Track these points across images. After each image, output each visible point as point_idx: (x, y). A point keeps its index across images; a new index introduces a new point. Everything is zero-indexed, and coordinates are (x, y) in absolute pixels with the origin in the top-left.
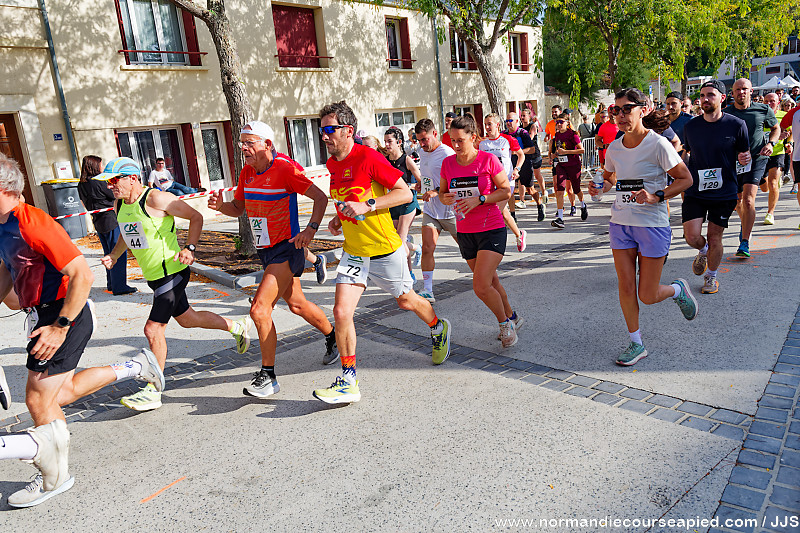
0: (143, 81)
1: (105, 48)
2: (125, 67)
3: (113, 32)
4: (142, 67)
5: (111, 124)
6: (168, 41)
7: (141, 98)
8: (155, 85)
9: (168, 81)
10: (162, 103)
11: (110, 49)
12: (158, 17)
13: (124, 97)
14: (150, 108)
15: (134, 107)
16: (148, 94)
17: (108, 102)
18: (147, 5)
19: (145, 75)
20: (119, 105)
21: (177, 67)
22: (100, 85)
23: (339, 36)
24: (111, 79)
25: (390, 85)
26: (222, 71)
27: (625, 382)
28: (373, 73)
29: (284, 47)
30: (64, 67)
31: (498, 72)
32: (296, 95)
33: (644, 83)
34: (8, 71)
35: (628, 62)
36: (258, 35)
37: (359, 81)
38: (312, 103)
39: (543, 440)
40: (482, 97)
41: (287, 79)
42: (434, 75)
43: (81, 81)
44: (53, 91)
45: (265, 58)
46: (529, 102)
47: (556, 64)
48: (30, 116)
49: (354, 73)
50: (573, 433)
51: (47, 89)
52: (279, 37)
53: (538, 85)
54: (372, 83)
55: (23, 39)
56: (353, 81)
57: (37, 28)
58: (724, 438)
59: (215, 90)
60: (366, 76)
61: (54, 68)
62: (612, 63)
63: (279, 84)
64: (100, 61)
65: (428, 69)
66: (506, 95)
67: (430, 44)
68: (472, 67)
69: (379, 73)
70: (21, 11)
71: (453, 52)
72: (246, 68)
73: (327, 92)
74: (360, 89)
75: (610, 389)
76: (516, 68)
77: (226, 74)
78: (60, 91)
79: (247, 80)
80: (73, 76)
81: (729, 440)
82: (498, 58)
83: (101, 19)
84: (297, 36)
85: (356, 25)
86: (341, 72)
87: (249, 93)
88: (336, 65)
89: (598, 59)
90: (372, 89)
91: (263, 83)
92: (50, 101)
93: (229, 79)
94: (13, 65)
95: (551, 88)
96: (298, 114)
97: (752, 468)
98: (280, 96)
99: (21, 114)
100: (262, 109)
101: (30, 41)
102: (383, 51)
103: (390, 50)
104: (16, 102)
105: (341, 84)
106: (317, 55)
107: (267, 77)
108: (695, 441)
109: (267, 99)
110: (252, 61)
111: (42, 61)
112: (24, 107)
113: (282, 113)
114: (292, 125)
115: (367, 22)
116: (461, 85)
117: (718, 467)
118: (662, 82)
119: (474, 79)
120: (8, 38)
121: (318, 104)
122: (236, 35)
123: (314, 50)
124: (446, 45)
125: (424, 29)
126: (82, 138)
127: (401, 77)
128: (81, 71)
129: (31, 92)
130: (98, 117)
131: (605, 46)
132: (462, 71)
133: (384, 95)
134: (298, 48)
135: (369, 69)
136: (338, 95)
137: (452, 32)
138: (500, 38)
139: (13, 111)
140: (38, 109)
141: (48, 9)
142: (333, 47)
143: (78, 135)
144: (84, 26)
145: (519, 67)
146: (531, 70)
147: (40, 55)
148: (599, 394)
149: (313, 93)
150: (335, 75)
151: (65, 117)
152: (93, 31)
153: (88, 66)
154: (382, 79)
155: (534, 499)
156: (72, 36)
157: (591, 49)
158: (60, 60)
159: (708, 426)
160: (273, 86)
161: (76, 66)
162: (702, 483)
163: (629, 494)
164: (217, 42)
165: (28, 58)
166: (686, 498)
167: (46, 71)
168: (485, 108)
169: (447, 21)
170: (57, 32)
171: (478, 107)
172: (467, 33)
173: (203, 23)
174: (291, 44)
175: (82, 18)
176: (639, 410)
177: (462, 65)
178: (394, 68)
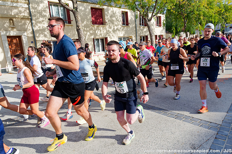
1: (46, 19)
3: (48, 14)
5: (46, 39)
6: (62, 17)
12: (60, 11)
17: (46, 33)
18: (57, 7)
22: (44, 28)
23: (109, 16)
25: (122, 30)
26: (76, 25)
27: (185, 114)
28: (118, 27)
29: (94, 19)
30: (34, 24)
31: (153, 27)
32: (97, 32)
33: (194, 30)
34: (20, 24)
35: (189, 25)
36: (87, 16)
37: (114, 29)
38: (101, 34)
39: (161, 129)
40: (148, 34)
41: (94, 28)
42: (134, 27)
43: (39, 27)
44: (31, 30)
45: (88, 22)
46: (161, 35)
47: (169, 25)
48: (25, 36)
49: (113, 27)
50: (169, 128)
51: (30, 29)
52: (92, 16)
53: (164, 31)
54: (117, 29)
55: (24, 16)
56: (112, 29)
57: (28, 13)
58: (212, 131)
59: (75, 31)
60: (116, 28)
61: (32, 24)
62: (185, 25)
63: (92, 29)
64: (44, 22)
65: (133, 26)
66: (155, 33)
67: (134, 19)
68: (145, 25)
69: (120, 26)
70: (24, 8)
71: (140, 21)
72: (83, 25)
73: (105, 32)
74: (114, 31)
75: (180, 116)
76: (158, 26)
77: (78, 26)
78: (33, 30)
79: (83, 28)
80: (37, 26)
81: (213, 131)
82: (152, 23)
83: (45, 11)
84: (97, 16)
85: (113, 13)
86: (109, 26)
87: (84, 32)
88: (107, 24)
89: (181, 24)
90: (117, 31)
91: (87, 29)
92: (30, 33)
93: (78, 28)
94: (21, 23)
95: (167, 31)
96: (97, 37)
97: (219, 139)
98: (92, 32)
99: (23, 36)
100: (87, 36)
101: (26, 17)
102: (121, 20)
103: (123, 20)
104: (21, 33)
105: (109, 29)
106: (103, 21)
107: (89, 27)
108: (204, 131)
109: (88, 33)
110: (85, 23)
111: (29, 22)
112: (24, 34)
113: (92, 37)
114: (95, 40)
115: (116, 13)
116: (142, 30)
117: (210, 139)
118: (199, 30)
119: (146, 29)
120: (20, 16)
121: (103, 35)
122: (81, 16)
123: (102, 20)
124: (138, 19)
125: (132, 15)
126: (39, 43)
127: (126, 28)
128: (39, 25)
129: (25, 30)
130: (43, 37)
131: (183, 20)
132: (142, 26)
133: (121, 33)
134: (98, 19)
135: (116, 26)
136: (108, 32)
137: (140, 16)
138: (153, 18)
139: (21, 35)
140: (27, 35)
141: (31, 8)
142: (107, 19)
143: (37, 42)
144: (40, 13)
145: (159, 26)
146: (162, 26)
147: (28, 20)
148: (177, 117)
149: (101, 32)
150: (107, 27)
151: (34, 37)
152: (43, 14)
153: (41, 23)
154: (120, 28)
155: (157, 145)
156: (37, 15)
157: (179, 21)
158: (33, 22)
159: (208, 127)
160: (90, 30)
161: (38, 23)
162: (205, 143)
163: (184, 145)
164: (75, 18)
165: (25, 21)
166: (200, 147)
167: (29, 24)
168: (149, 37)
169: (139, 13)
170: (33, 14)
171: (147, 37)
172: (144, 16)
173: (72, 12)
174: (95, 18)
175: (40, 10)
176: (188, 122)
177: (143, 25)
178: (124, 25)
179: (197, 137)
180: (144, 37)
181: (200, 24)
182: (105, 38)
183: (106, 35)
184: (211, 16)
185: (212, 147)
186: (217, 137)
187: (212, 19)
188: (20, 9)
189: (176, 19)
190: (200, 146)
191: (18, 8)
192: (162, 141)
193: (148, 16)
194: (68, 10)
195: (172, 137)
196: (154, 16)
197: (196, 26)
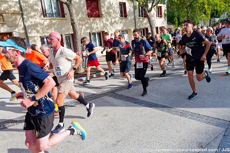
0: (48, 22)
1: (38, 13)
2: (43, 18)
3: (40, 8)
4: (48, 18)
5: (39, 35)
6: (55, 11)
7: (48, 27)
8: (52, 23)
9: (56, 22)
10: (54, 29)
11: (39, 13)
12: (53, 4)
13: (43, 27)
14: (50, 30)
15: (46, 30)
16: (50, 26)
17: (38, 28)
19: (49, 21)
20: (42, 29)
21: (58, 18)
22: (36, 24)
23: (105, 8)
24: (39, 22)
25: (121, 22)
26: (71, 19)
27: (190, 111)
28: (115, 19)
29: (89, 12)
30: (26, 19)
31: (153, 18)
32: (93, 26)
33: (198, 20)
34: (10, 20)
35: (193, 14)
36: (82, 9)
37: (111, 21)
38: (98, 28)
39: (165, 128)
40: (148, 26)
41: (90, 21)
42: (133, 19)
43: (31, 23)
44: (23, 26)
45: (83, 15)
46: (162, 27)
47: (171, 15)
48: (16, 33)
49: (110, 19)
50: (174, 126)
51: (21, 25)
52: (87, 9)
53: (165, 22)
54: (115, 22)
55: (14, 11)
56: (110, 21)
57: (18, 7)
58: (220, 128)
59: (69, 25)
60: (113, 20)
61: (23, 19)
62: (188, 15)
63: (88, 22)
64: (36, 17)
65: (132, 17)
66: (155, 25)
67: (132, 10)
68: (145, 17)
69: (117, 19)
70: (14, 3)
71: (139, 12)
72: (78, 18)
73: (102, 25)
74: (112, 24)
75: (185, 113)
76: (158, 17)
77: (72, 20)
78: (24, 26)
79: (78, 22)
80: (28, 21)
81: (222, 128)
82: (153, 14)
83: (36, 5)
84: (93, 8)
85: (110, 5)
86: (106, 19)
87: (79, 26)
88: (104, 17)
89: (183, 14)
90: (115, 24)
91: (83, 23)
92: (22, 29)
93: (73, 21)
94: (12, 18)
95: (169, 23)
96: (93, 31)
97: (228, 137)
98: (88, 26)
99: (14, 32)
100: (83, 30)
101: (16, 11)
102: (118, 12)
103: (120, 12)
104: (12, 29)
105: (106, 22)
106: (99, 14)
107: (84, 20)
108: (211, 129)
109: (84, 27)
110: (80, 16)
111: (20, 17)
112: (15, 30)
113: (88, 31)
114: (91, 35)
115: (113, 4)
116: (142, 22)
117: (218, 137)
118: (203, 20)
119: (146, 20)
120: (10, 11)
121: (99, 28)
122: (75, 9)
123: (98, 12)
124: (137, 10)
125: (131, 6)
126: (31, 39)
127: (124, 20)
128: (31, 20)
129: (16, 26)
130: (35, 33)
131: (186, 10)
132: (142, 18)
133: (119, 25)
134: (93, 12)
135: (114, 18)
136: (105, 26)
137: (139, 6)
138: (154, 8)
139: (12, 31)
140: (19, 31)
141: (21, 2)
142: (103, 12)
143: (30, 38)
144: (31, 7)
145: (160, 17)
146: (163, 17)
147: (19, 15)
148: (182, 114)
149: (98, 25)
150: (104, 19)
151: (26, 33)
152: (34, 8)
153: (33, 18)
154: (118, 21)
155: (162, 145)
156: (28, 10)
157: (181, 11)
158: (25, 17)
159: (215, 124)
160: (86, 23)
161: (29, 18)
162: (213, 141)
163: (191, 144)
164: (69, 11)
165: (16, 16)
166: (208, 146)
167: (21, 20)
168: (149, 29)
169: (138, 3)
170: (24, 9)
171: (147, 29)
172: (143, 7)
173: (65, 5)
174: (91, 10)
175: (31, 4)
176: (194, 119)
177: (142, 16)
178: (122, 18)
179: (204, 135)
180: (144, 30)
181: (205, 13)
182: (102, 31)
183: (103, 28)
184: (216, 5)
185: (220, 146)
186: (226, 134)
187: (217, 7)
188: (10, 3)
189: (178, 8)
190: (208, 144)
191: (8, 3)
192: (166, 141)
193: (148, 7)
194: (62, 3)
195: (178, 136)
196: (154, 6)
197: (199, 16)
